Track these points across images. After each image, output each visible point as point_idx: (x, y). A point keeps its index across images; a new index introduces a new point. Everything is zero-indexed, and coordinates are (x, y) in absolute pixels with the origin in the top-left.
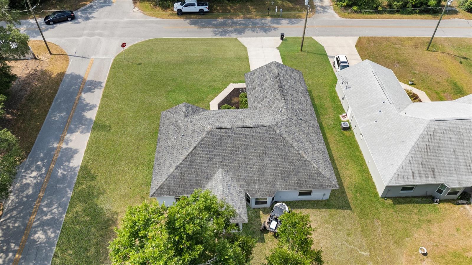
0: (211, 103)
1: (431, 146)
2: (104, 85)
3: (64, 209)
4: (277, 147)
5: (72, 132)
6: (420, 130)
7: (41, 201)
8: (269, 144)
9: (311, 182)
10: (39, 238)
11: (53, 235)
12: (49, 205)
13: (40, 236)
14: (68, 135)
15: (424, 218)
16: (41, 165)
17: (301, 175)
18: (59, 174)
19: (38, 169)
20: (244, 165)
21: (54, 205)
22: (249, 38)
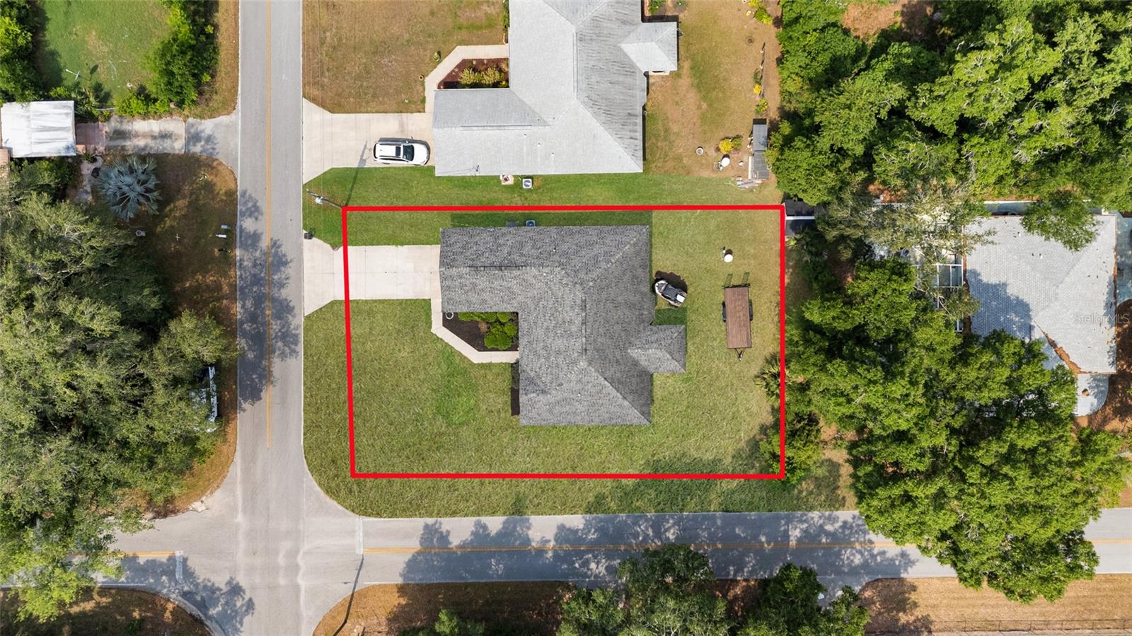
0: (475, 362)
1: (605, 108)
2: (430, 521)
3: (641, 517)
4: (607, 286)
5: (527, 541)
6: (586, 115)
7: (630, 545)
8: (604, 295)
9: (642, 254)
10: (673, 534)
11: (671, 521)
12: (636, 535)
13: (671, 535)
14: (534, 544)
15: (662, 134)
16: (580, 562)
17: (636, 264)
18: (595, 536)
19: (586, 564)
20: (624, 325)
21: (635, 531)
22: (306, 294)
